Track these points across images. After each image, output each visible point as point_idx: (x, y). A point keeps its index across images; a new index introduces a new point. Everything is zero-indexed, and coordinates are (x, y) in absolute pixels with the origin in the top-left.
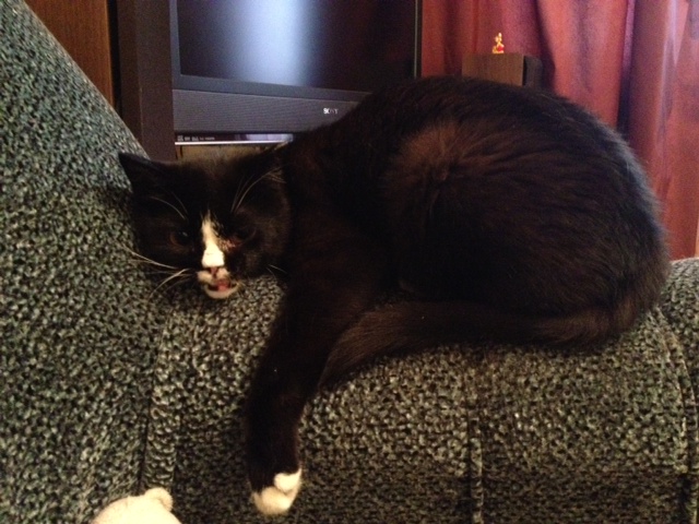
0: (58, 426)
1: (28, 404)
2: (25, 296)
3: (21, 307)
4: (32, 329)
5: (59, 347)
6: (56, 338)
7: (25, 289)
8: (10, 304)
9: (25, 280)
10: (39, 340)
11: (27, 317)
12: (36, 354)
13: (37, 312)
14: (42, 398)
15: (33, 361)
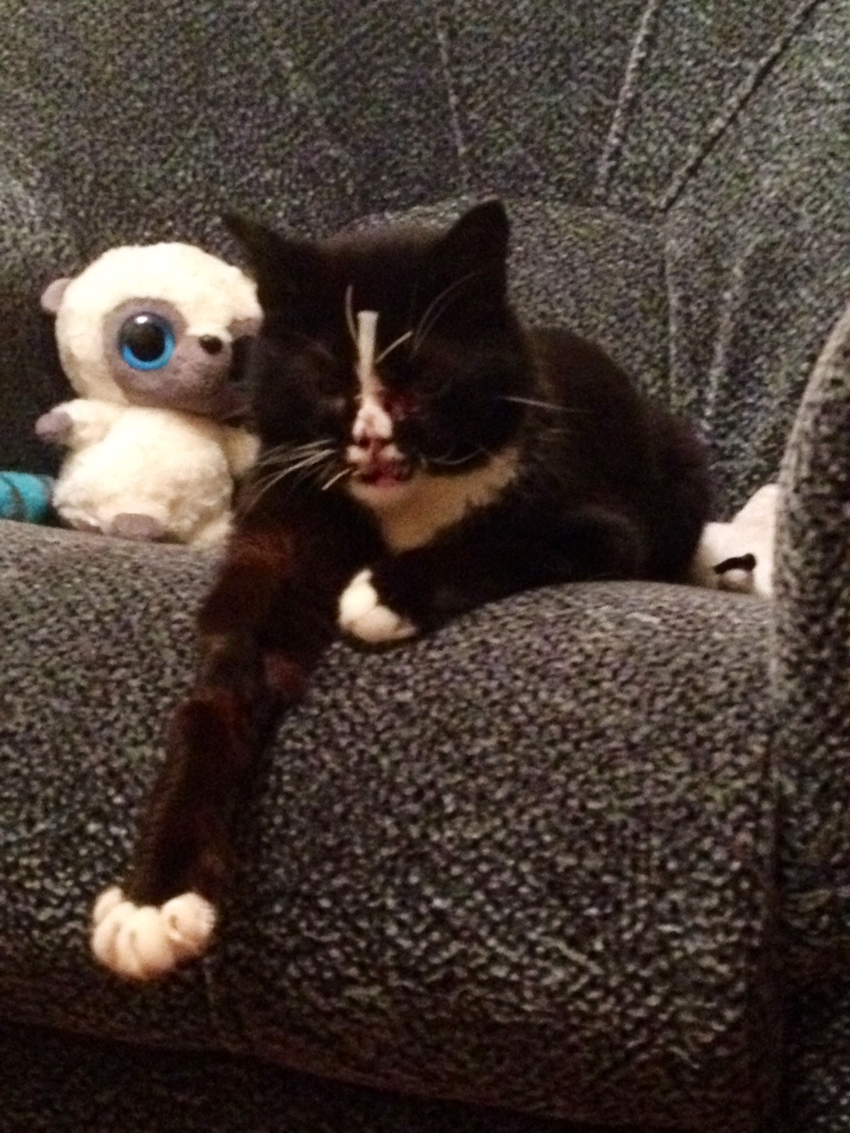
0: (798, 328)
1: (784, 296)
2: (823, 189)
3: (815, 199)
4: (815, 223)
5: (829, 249)
6: (830, 241)
7: (826, 182)
8: (807, 194)
9: (831, 174)
10: (816, 237)
11: (815, 212)
12: (809, 249)
13: (826, 207)
14: (797, 296)
15: (804, 256)
